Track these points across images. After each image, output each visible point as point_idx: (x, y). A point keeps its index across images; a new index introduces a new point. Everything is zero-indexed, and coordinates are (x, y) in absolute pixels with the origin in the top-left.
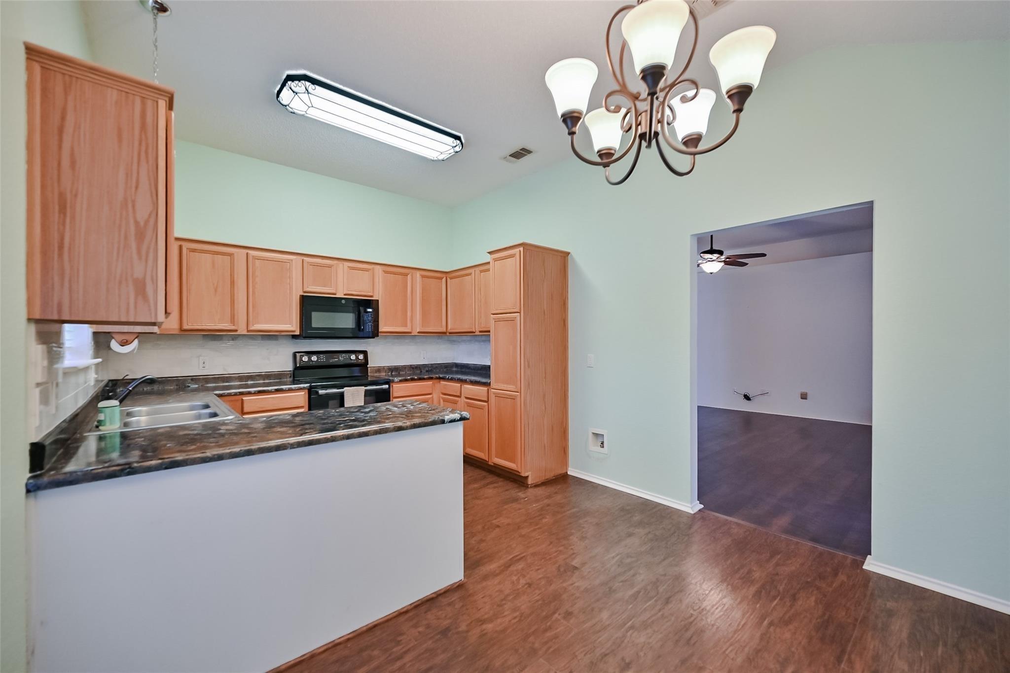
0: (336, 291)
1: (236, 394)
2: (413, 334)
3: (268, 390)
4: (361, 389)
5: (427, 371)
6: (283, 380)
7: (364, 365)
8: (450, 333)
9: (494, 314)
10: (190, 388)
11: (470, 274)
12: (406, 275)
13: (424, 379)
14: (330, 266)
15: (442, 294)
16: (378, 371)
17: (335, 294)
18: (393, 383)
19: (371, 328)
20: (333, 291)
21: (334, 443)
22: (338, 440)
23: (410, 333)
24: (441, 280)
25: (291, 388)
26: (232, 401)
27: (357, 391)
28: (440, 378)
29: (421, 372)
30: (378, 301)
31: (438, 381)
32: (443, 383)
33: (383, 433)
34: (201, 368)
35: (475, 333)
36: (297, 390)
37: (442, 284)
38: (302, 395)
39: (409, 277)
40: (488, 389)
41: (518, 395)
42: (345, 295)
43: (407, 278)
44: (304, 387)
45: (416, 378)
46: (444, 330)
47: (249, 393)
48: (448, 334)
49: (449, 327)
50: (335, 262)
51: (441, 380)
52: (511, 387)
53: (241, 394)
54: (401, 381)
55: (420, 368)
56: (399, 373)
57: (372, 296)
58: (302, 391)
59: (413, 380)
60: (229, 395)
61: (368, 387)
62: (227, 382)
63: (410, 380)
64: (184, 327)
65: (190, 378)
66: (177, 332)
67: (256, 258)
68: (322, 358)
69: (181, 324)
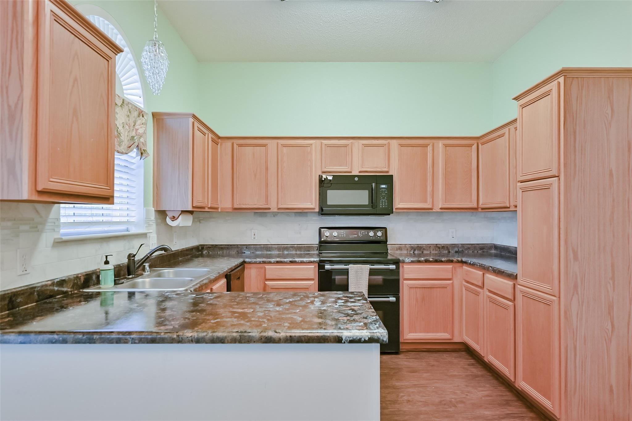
0: (351, 169)
1: (260, 263)
2: (434, 211)
3: (284, 261)
4: (366, 267)
5: (456, 252)
6: (311, 252)
7: (384, 242)
8: (483, 209)
9: (522, 182)
10: (245, 254)
11: (503, 135)
12: (426, 146)
13: (441, 261)
14: (346, 146)
15: (471, 163)
16: (399, 249)
17: (351, 172)
18: (404, 264)
19: (385, 204)
20: (349, 170)
21: (180, 345)
22: (185, 343)
23: (431, 209)
24: (470, 148)
25: (303, 261)
26: (258, 268)
27: (362, 269)
28: (462, 262)
29: (449, 252)
30: (392, 175)
31: (460, 264)
32: (465, 267)
33: (245, 343)
34: (253, 239)
35: (509, 208)
36: (309, 263)
37: (471, 152)
38: (312, 267)
39: (430, 148)
40: (514, 285)
41: (554, 300)
42: (360, 172)
43: (427, 149)
44: (314, 261)
45: (431, 259)
46: (475, 205)
47: (270, 263)
48: (480, 210)
49: (481, 202)
50: (351, 141)
51: (465, 264)
52: (546, 287)
53: (264, 262)
54: (412, 262)
55: (447, 247)
56: (423, 252)
57: (387, 172)
58: (312, 264)
59: (428, 261)
60: (255, 263)
61: (374, 265)
62: (270, 251)
63: (424, 262)
64: (236, 206)
65: (245, 246)
66: (230, 210)
67: (284, 146)
68: (342, 234)
69: (233, 204)
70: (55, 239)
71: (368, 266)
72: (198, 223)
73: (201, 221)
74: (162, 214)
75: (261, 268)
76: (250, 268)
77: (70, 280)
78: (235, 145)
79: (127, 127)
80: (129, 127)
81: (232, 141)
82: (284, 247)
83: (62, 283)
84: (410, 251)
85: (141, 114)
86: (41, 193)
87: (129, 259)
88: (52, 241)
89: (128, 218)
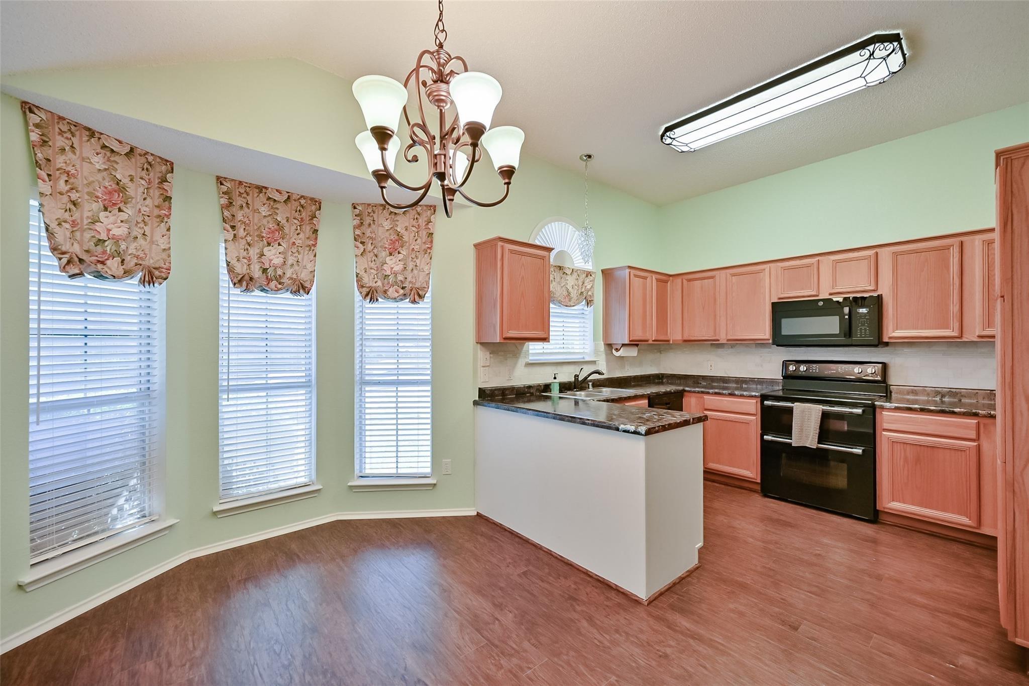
0: (817, 292)
1: (698, 392)
2: (966, 340)
4: (817, 407)
7: (881, 381)
10: (701, 385)
12: (947, 248)
14: (809, 266)
17: (817, 296)
18: (883, 410)
19: (865, 332)
20: (814, 293)
23: (960, 337)
25: (745, 394)
26: (697, 396)
27: (811, 409)
30: (881, 296)
31: (992, 421)
34: (709, 369)
36: (749, 396)
38: (753, 402)
39: (954, 249)
42: (830, 294)
44: (756, 396)
45: (932, 408)
47: (708, 393)
50: (817, 259)
53: (703, 392)
57: (874, 291)
58: (753, 398)
59: (926, 410)
60: (694, 392)
61: (833, 407)
62: (726, 383)
63: (919, 410)
64: (685, 338)
65: (702, 377)
66: (681, 342)
67: (733, 275)
68: (814, 368)
69: (683, 337)
70: (526, 362)
71: (821, 406)
72: (659, 354)
73: (662, 352)
74: (609, 346)
75: (701, 398)
76: (690, 397)
77: (534, 386)
78: (684, 281)
79: (576, 287)
80: (578, 286)
81: (681, 277)
82: (742, 380)
83: (530, 387)
84: (934, 397)
85: (589, 274)
86: (505, 339)
87: (575, 378)
88: (524, 364)
89: (584, 350)
